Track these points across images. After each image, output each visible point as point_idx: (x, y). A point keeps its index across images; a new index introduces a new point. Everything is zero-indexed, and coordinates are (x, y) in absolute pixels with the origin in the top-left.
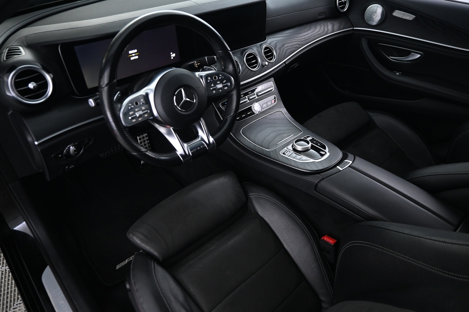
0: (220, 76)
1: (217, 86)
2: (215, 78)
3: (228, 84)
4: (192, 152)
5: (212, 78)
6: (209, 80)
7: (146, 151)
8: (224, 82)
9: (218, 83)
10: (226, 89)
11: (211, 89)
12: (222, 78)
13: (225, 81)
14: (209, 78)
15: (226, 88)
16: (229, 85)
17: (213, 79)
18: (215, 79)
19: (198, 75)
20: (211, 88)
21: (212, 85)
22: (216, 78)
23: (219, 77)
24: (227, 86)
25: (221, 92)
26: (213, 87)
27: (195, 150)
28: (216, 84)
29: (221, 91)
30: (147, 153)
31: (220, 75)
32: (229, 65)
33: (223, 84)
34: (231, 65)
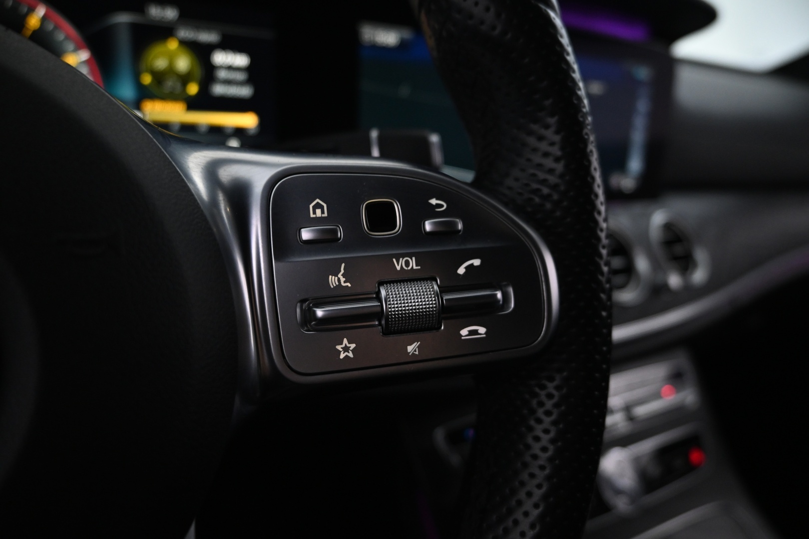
0: (432, 212)
8: (461, 271)
9: (399, 266)
11: (320, 313)
12: (444, 234)
13: (477, 262)
14: (318, 210)
17: (353, 224)
18: (372, 228)
19: (211, 171)
20: (319, 305)
21: (337, 281)
23: (418, 213)
25: (414, 360)
26: (339, 296)
32: (530, 133)
33: (451, 284)
34: (552, 121)
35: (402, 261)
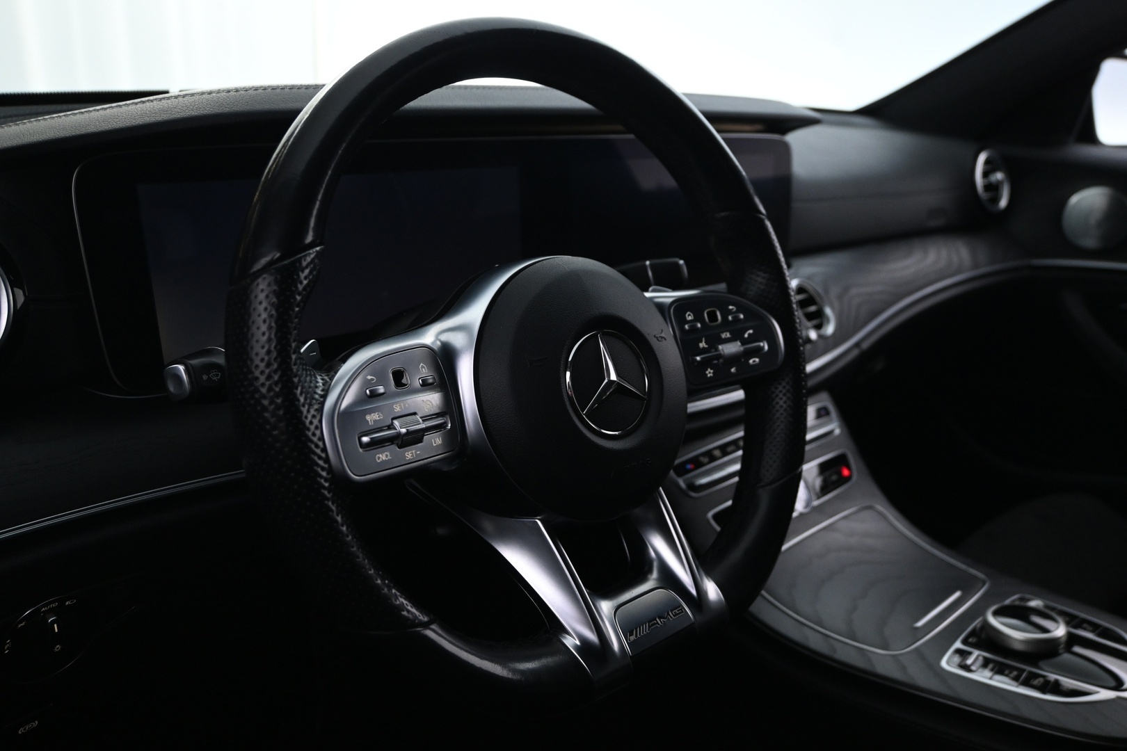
0: (730, 312)
1: (720, 347)
2: (712, 316)
3: (762, 344)
4: (632, 638)
5: (698, 317)
6: (690, 321)
7: (426, 625)
8: (746, 336)
9: (723, 336)
10: (754, 366)
11: (698, 358)
12: (737, 320)
13: (751, 331)
14: (689, 316)
15: (754, 361)
16: (766, 347)
17: (703, 322)
18: (710, 321)
20: (698, 355)
21: (702, 345)
22: (717, 320)
23: (725, 313)
24: (757, 352)
26: (704, 351)
27: (645, 630)
28: (715, 341)
29: (736, 370)
30: (429, 633)
31: (731, 307)
33: (744, 342)
35: (724, 334)
